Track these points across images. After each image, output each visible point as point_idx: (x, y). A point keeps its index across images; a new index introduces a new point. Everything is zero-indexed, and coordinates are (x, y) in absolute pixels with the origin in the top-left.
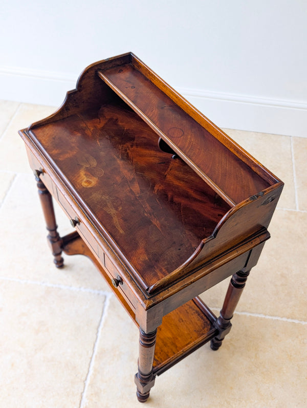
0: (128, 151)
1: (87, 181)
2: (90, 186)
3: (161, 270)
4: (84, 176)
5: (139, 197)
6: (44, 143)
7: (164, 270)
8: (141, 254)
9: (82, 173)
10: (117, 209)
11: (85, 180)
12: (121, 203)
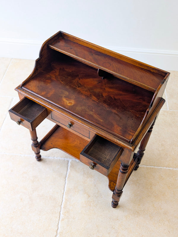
0: (79, 82)
1: (69, 103)
2: (72, 105)
3: (130, 131)
4: (66, 101)
5: (99, 102)
6: (34, 90)
7: (132, 131)
8: (117, 127)
9: (64, 100)
10: (92, 111)
11: (68, 102)
12: (93, 108)
